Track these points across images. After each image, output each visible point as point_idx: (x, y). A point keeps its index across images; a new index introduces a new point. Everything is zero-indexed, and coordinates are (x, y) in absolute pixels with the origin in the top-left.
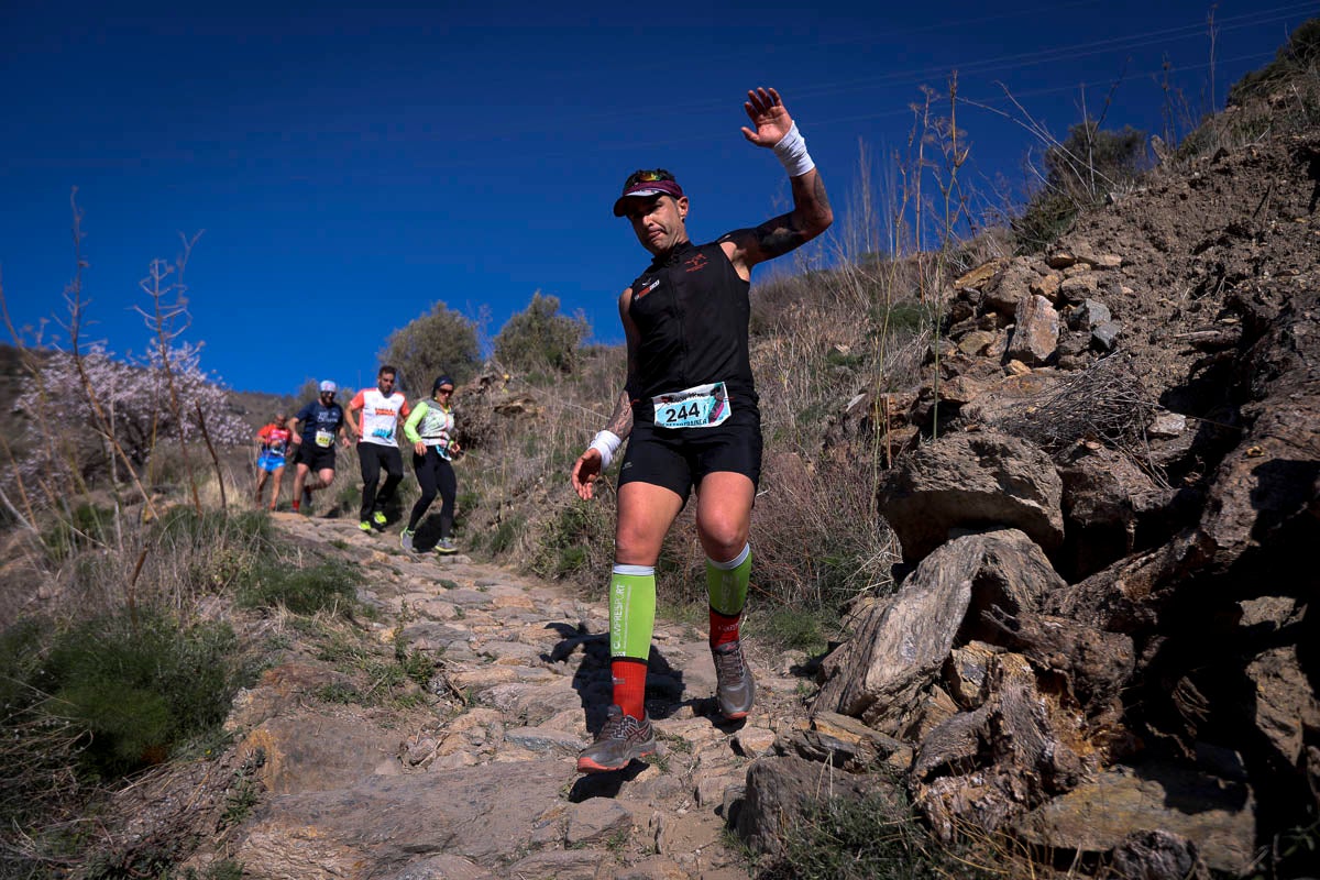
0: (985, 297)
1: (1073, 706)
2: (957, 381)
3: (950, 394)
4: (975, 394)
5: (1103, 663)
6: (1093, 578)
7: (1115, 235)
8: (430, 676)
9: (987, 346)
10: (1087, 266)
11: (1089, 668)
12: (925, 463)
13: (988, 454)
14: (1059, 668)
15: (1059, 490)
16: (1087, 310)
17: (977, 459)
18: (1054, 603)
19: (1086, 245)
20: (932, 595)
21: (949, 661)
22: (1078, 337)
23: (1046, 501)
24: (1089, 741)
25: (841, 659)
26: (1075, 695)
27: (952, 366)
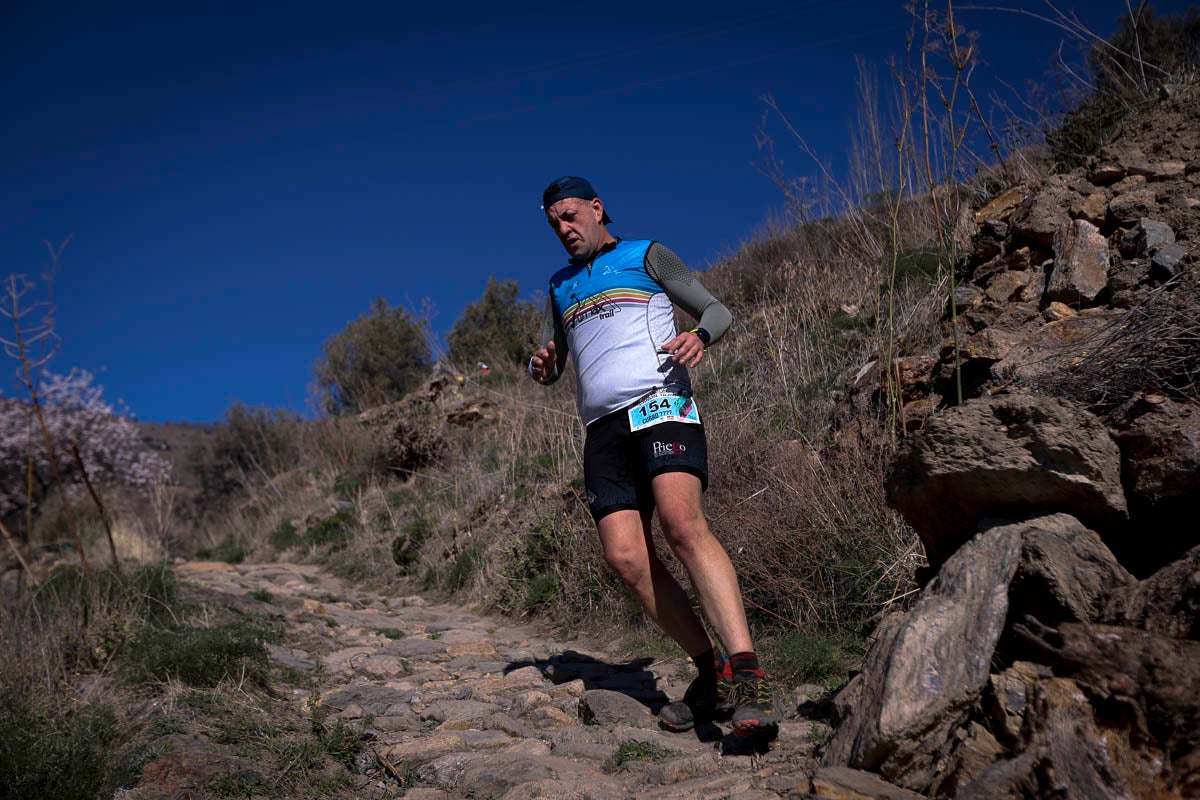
0: (1013, 230)
1: (1149, 745)
2: (985, 335)
3: (977, 352)
4: (1007, 348)
5: (1181, 683)
6: (1165, 571)
7: (1175, 136)
8: (357, 752)
9: (1021, 289)
10: (1140, 178)
11: (1165, 691)
12: (938, 439)
13: (1016, 422)
14: (1122, 692)
15: (1116, 460)
16: (1142, 232)
17: (1004, 429)
18: (1117, 606)
19: (1137, 153)
20: (958, 606)
21: (988, 691)
22: (1134, 266)
23: (1098, 476)
24: (1177, 791)
25: (852, 696)
26: (1150, 729)
27: (978, 317)
